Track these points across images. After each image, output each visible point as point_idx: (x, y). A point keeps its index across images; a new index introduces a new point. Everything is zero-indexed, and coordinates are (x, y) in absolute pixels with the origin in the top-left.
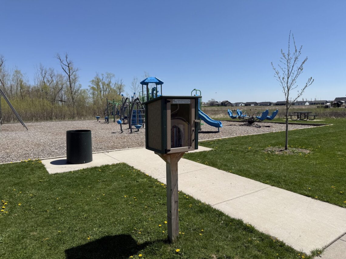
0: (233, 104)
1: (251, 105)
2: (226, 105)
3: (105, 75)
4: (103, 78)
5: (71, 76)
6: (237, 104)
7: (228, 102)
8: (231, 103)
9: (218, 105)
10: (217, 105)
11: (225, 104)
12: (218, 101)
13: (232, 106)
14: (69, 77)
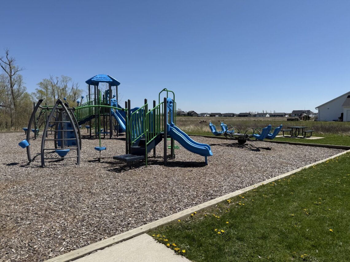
0: (198, 114)
1: (216, 116)
2: (192, 116)
3: (60, 79)
4: (58, 82)
5: (13, 77)
6: (202, 115)
7: (194, 113)
8: (197, 114)
9: (185, 115)
10: (183, 115)
11: (191, 114)
12: (185, 112)
13: (198, 116)
14: (11, 78)
